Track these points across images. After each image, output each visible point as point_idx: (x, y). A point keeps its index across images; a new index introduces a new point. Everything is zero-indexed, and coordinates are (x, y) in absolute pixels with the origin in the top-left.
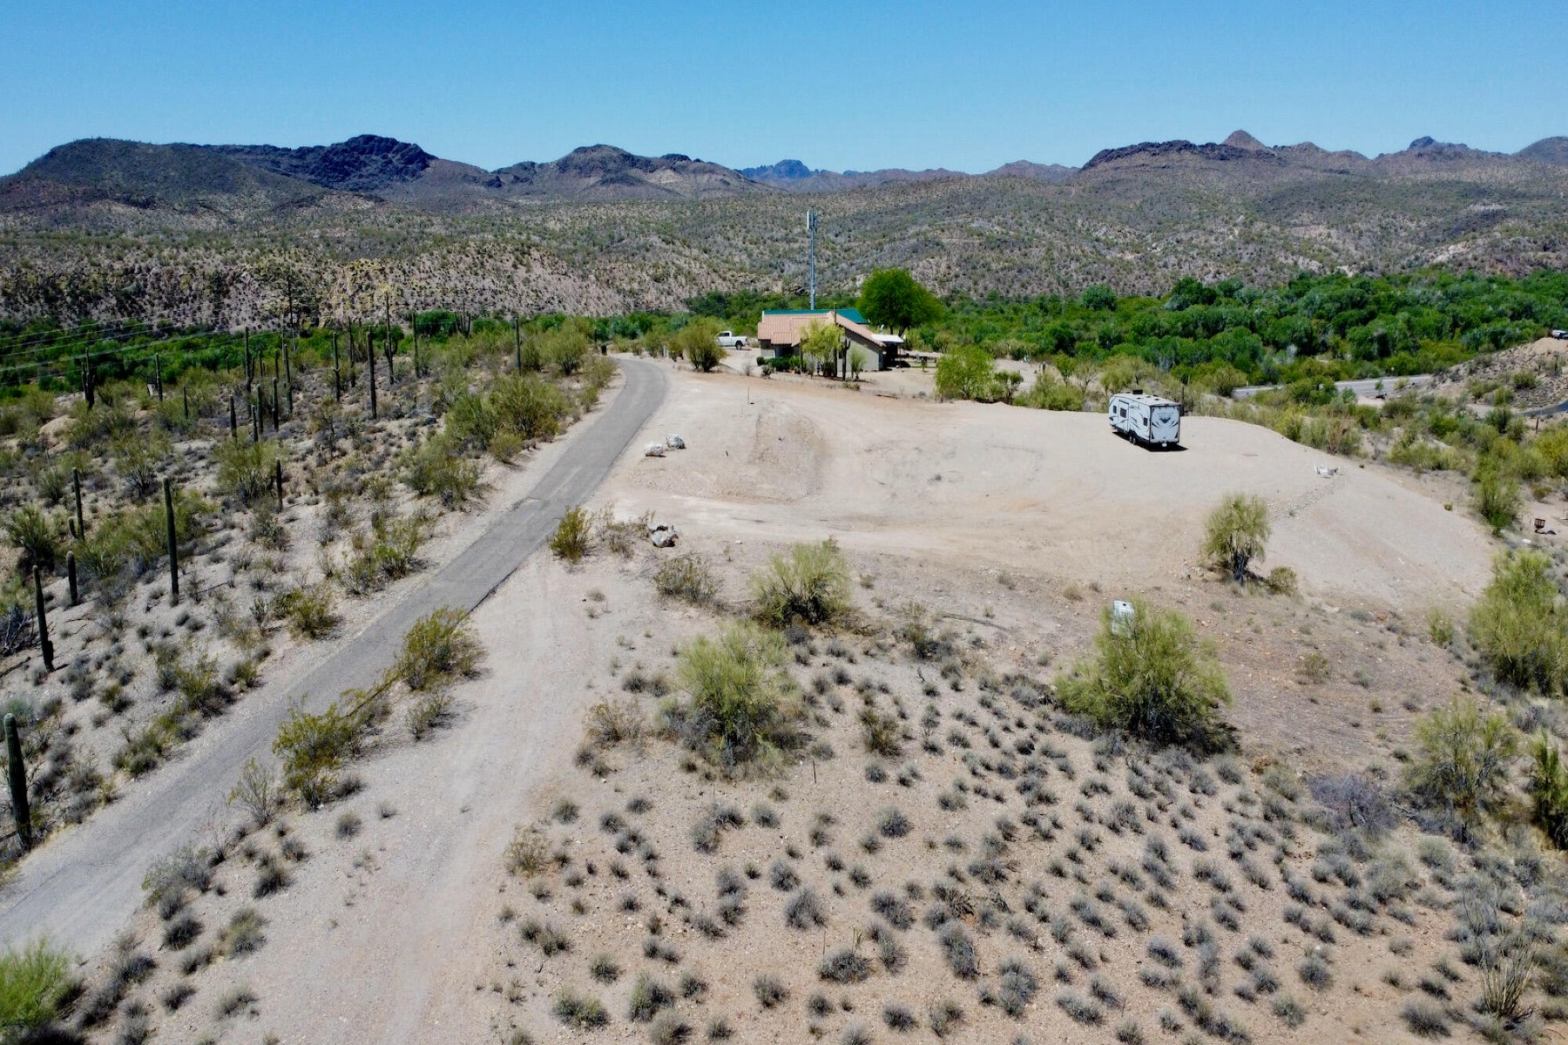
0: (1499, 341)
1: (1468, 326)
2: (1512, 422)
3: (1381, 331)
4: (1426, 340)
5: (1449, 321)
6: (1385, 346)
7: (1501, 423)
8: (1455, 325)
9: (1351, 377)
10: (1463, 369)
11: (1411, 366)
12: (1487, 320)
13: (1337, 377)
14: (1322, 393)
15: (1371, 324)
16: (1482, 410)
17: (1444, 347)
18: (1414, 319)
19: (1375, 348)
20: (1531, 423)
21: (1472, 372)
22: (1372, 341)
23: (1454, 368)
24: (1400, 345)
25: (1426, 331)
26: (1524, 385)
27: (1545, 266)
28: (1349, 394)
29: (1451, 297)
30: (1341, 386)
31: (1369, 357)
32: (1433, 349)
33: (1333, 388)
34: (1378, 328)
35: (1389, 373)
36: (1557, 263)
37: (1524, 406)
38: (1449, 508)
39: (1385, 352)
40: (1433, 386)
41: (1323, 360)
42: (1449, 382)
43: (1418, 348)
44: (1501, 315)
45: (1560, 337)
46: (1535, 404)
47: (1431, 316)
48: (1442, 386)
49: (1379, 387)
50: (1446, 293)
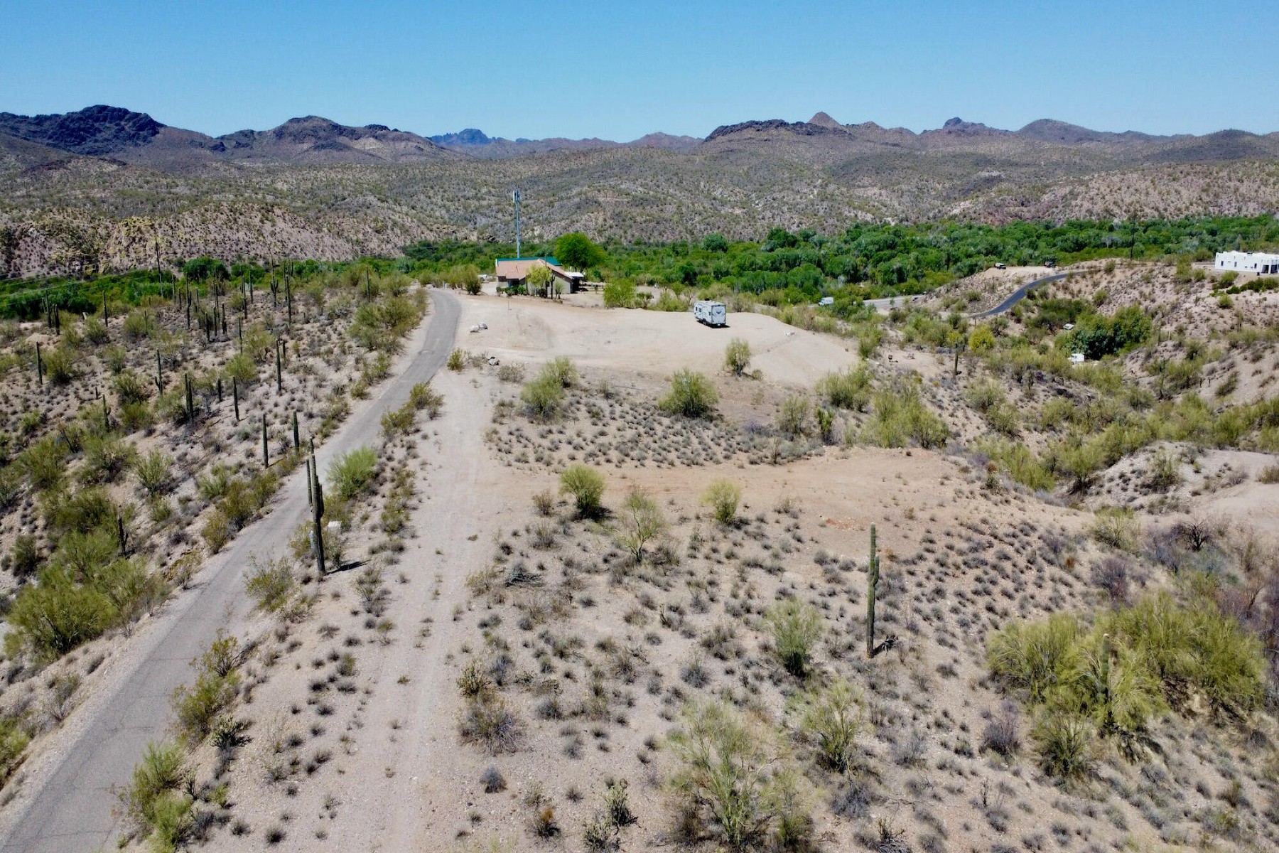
0: (972, 270)
1: (957, 260)
2: (962, 322)
3: (899, 265)
4: (930, 271)
5: (945, 257)
6: (901, 275)
7: (955, 322)
8: (948, 261)
9: (878, 297)
10: (943, 289)
11: (916, 289)
12: (969, 256)
13: (867, 297)
14: (855, 307)
15: (893, 261)
16: (945, 315)
17: (939, 275)
18: (920, 256)
19: (895, 277)
20: (972, 322)
21: (948, 291)
22: (893, 272)
23: (937, 289)
24: (911, 274)
25: (928, 264)
26: (974, 299)
27: (1020, 218)
28: (873, 307)
29: (954, 240)
30: (867, 303)
31: (891, 283)
32: (932, 276)
33: (862, 304)
34: (896, 263)
35: (902, 293)
36: (1028, 215)
37: (972, 312)
39: (902, 279)
40: (925, 301)
41: (863, 286)
42: (934, 298)
43: (923, 276)
44: (979, 253)
45: (1000, 267)
46: (978, 310)
47: (933, 254)
48: (930, 301)
49: (892, 302)
50: (950, 238)
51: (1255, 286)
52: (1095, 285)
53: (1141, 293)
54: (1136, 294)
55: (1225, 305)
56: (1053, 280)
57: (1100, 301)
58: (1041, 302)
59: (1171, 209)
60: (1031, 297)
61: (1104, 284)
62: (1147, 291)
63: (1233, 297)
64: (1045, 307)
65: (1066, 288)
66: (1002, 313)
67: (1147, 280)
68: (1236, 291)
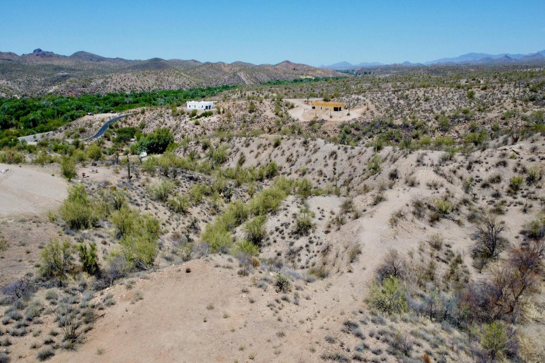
0: (73, 118)
1: (63, 113)
2: (80, 144)
3: (32, 117)
4: (49, 119)
5: (56, 112)
6: (35, 123)
7: (77, 144)
8: (58, 114)
9: (24, 135)
10: (62, 128)
11: (45, 129)
12: (68, 111)
13: (18, 136)
14: (13, 142)
15: (28, 116)
16: (70, 141)
17: (56, 121)
18: (44, 113)
19: (31, 124)
20: (86, 143)
21: (66, 129)
22: (29, 121)
23: (59, 128)
24: (40, 122)
25: (48, 116)
26: (82, 131)
27: (84, 93)
28: (24, 141)
29: (56, 104)
30: (20, 139)
31: (30, 127)
32: (52, 123)
33: (18, 140)
34: (31, 116)
35: (38, 132)
36: (87, 92)
37: (83, 138)
38: (53, 175)
39: (35, 125)
40: (54, 135)
41: (12, 130)
42: (59, 132)
43: (47, 122)
44: (73, 109)
45: (90, 115)
46: (87, 137)
47: (49, 111)
48: (57, 135)
49: (35, 137)
50: (54, 103)
51: (205, 115)
52: (138, 120)
53: (160, 121)
54: (157, 122)
55: (197, 124)
56: (119, 119)
57: (143, 126)
58: (116, 130)
59: (147, 88)
60: (111, 127)
61: (142, 119)
62: (162, 120)
63: (199, 120)
64: (119, 132)
65: (126, 122)
66: (100, 137)
67: (161, 116)
68: (198, 117)
